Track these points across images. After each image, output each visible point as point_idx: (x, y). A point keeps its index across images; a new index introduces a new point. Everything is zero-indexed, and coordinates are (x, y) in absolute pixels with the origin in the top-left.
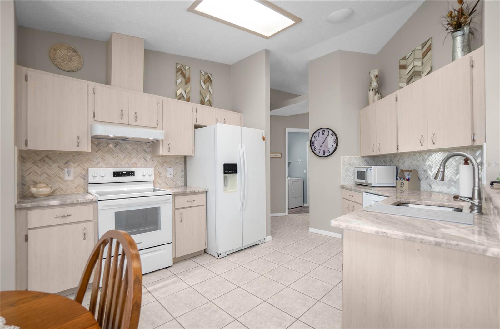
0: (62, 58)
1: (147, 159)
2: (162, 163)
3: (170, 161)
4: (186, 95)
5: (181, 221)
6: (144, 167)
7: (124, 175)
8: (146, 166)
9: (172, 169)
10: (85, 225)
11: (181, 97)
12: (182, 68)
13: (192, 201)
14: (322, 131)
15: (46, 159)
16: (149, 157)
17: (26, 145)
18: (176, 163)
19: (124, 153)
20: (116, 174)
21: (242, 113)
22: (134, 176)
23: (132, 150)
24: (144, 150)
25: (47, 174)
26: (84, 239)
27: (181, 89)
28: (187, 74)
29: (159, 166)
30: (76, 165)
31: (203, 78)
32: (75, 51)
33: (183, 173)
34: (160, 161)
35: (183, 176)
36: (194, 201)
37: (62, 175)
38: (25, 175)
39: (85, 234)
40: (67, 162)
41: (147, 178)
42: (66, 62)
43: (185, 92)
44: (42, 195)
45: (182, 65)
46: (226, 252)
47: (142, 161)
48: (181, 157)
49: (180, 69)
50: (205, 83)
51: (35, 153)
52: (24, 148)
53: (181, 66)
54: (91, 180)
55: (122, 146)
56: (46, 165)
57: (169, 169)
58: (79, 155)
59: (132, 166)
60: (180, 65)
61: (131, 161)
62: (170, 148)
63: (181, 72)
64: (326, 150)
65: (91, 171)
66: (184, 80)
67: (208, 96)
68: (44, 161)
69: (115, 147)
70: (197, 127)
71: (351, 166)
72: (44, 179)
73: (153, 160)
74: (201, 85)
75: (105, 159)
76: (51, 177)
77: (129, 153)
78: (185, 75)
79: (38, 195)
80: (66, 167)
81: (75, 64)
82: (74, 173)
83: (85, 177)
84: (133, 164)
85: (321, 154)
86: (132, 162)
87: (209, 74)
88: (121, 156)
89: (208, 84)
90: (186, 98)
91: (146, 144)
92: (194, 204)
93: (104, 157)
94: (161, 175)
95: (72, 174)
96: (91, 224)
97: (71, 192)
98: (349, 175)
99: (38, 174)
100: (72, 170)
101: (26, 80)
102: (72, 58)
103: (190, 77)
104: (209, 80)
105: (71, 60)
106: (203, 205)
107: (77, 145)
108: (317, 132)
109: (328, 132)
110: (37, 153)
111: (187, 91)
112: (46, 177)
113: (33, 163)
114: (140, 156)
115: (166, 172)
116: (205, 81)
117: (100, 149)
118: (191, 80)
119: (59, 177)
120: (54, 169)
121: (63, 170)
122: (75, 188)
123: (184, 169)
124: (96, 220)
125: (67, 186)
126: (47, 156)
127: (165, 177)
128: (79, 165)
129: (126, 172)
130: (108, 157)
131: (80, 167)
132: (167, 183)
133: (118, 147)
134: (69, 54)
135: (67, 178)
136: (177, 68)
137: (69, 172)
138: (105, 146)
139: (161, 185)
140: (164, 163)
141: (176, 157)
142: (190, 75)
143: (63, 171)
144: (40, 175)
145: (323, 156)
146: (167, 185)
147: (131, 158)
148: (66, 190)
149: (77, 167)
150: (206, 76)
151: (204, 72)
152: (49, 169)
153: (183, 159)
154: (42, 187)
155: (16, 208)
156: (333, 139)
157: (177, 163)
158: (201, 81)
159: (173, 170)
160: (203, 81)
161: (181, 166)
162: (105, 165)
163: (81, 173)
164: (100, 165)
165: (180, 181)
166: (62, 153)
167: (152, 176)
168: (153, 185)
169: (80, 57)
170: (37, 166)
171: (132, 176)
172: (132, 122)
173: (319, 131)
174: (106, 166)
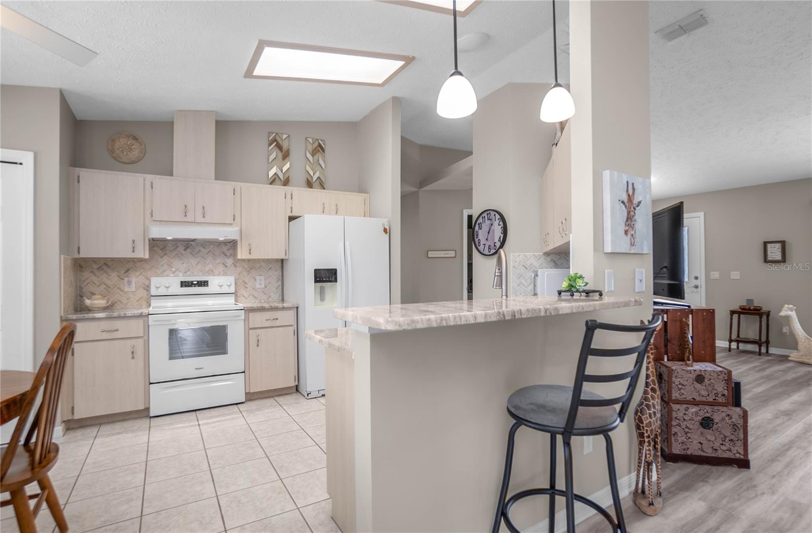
0: (121, 149)
1: (227, 265)
2: (248, 270)
3: (260, 266)
4: (282, 176)
5: (258, 346)
6: (223, 275)
7: (195, 285)
8: (225, 274)
9: (263, 278)
10: (133, 342)
11: (275, 179)
12: (278, 139)
13: (274, 319)
14: (487, 214)
15: (105, 267)
16: (230, 262)
17: (79, 253)
18: (269, 270)
19: (196, 258)
20: (184, 284)
21: (367, 193)
22: (208, 286)
23: (207, 254)
24: (223, 253)
25: (105, 284)
26: (133, 358)
27: (275, 167)
28: (285, 145)
29: (243, 273)
30: (138, 273)
31: (310, 148)
32: (135, 139)
33: (280, 283)
34: (246, 266)
35: (279, 287)
36: (277, 319)
37: (122, 285)
38: (83, 286)
39: (133, 353)
40: (128, 271)
41: (225, 289)
42: (125, 153)
43: (282, 172)
44: (97, 308)
45: (277, 134)
46: (319, 391)
47: (221, 268)
48: (277, 260)
49: (275, 140)
50: (313, 155)
51: (93, 261)
52: (76, 256)
53: (275, 136)
54: (153, 291)
55: (195, 248)
56: (105, 274)
57: (258, 278)
58: (141, 261)
59: (207, 274)
60: (275, 134)
61: (205, 267)
62: (250, 250)
63: (275, 144)
64: (492, 245)
65: (155, 281)
66: (280, 155)
67: (318, 172)
68: (103, 269)
69: (185, 250)
70: (291, 219)
71: (527, 269)
72: (103, 291)
73: (236, 266)
74: (307, 158)
75: (172, 265)
76: (110, 288)
77: (202, 257)
78: (282, 147)
79: (92, 307)
80: (126, 277)
81: (135, 153)
82: (136, 283)
83: (147, 288)
84: (208, 271)
85: (486, 252)
86: (207, 269)
87: (320, 141)
88: (193, 261)
89: (319, 156)
90: (282, 179)
91: (226, 245)
92: (277, 323)
93: (172, 263)
94: (247, 286)
95: (133, 285)
96: (141, 341)
97: (132, 306)
98: (523, 284)
99: (95, 285)
100: (134, 280)
101: (79, 182)
102: (132, 147)
103: (289, 149)
104: (319, 149)
105: (131, 150)
106: (292, 326)
107: (132, 250)
108: (481, 217)
109: (495, 215)
110: (95, 260)
111: (285, 169)
112: (105, 288)
113: (92, 272)
114: (217, 261)
115: (254, 281)
116: (313, 151)
117: (166, 254)
118: (290, 153)
119: (118, 288)
120: (112, 278)
121: (123, 279)
122: (137, 301)
123: (281, 277)
124: (146, 338)
125: (128, 299)
126: (105, 264)
127: (253, 288)
128: (141, 273)
129: (197, 281)
130: (177, 263)
131: (144, 275)
132: (256, 296)
133: (189, 250)
134: (129, 143)
135: (127, 289)
136: (270, 139)
137: (129, 283)
138: (172, 250)
139: (246, 299)
140: (252, 269)
141: (268, 261)
142: (289, 146)
143: (123, 281)
144: (99, 286)
145: (489, 254)
146: (256, 298)
147: (205, 263)
148: (127, 303)
149: (139, 276)
150: (316, 144)
151: (311, 140)
152: (108, 279)
153: (280, 264)
154: (98, 299)
155: (63, 319)
156: (500, 227)
157: (270, 268)
158: (308, 153)
159: (265, 279)
160: (310, 154)
161: (276, 273)
162: (173, 273)
163: (144, 284)
164: (166, 273)
165: (275, 294)
166: (122, 260)
167: (231, 287)
168: (234, 298)
169: (141, 144)
170: (95, 275)
171: (204, 286)
172: (199, 219)
173: (483, 215)
174: (172, 275)
